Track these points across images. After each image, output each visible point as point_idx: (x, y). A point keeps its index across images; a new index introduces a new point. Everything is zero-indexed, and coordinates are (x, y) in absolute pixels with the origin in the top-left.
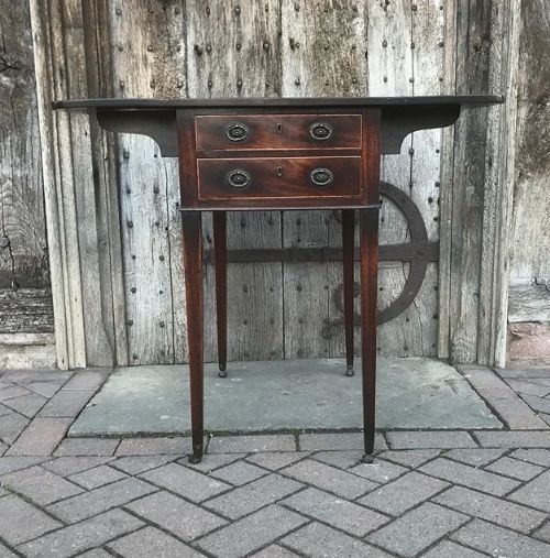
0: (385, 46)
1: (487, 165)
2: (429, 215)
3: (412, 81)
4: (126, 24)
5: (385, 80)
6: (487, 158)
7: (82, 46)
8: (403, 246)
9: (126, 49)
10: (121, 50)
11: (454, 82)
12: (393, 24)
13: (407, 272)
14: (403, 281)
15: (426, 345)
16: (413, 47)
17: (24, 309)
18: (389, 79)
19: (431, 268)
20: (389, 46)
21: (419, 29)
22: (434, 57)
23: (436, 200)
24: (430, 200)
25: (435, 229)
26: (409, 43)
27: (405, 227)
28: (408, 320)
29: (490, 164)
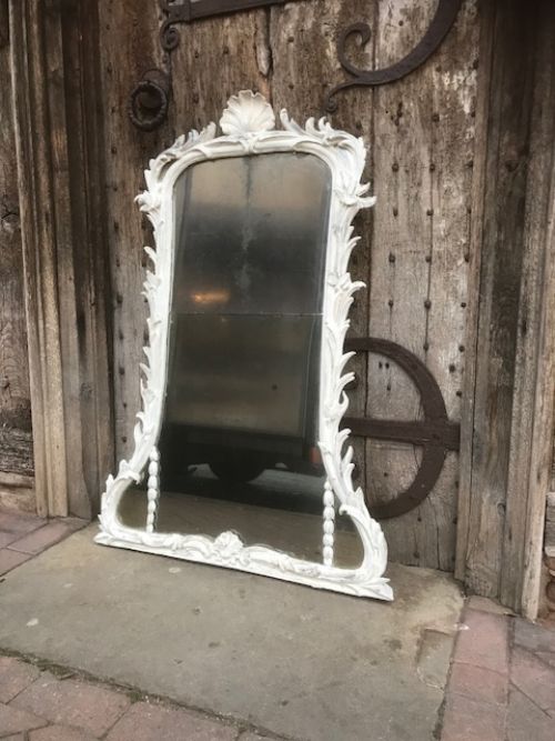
0: (395, 169)
1: (519, 330)
2: (449, 388)
3: (430, 213)
4: (120, 163)
5: (396, 214)
6: (520, 321)
7: (67, 189)
8: (414, 424)
9: (120, 189)
10: (116, 190)
11: (480, 215)
12: (406, 141)
13: (419, 458)
14: (415, 468)
15: (444, 556)
16: (432, 169)
17: (14, 450)
18: (400, 212)
19: (451, 458)
20: (401, 170)
21: (442, 146)
22: (461, 181)
23: (459, 368)
24: (452, 369)
25: (456, 406)
26: (427, 164)
27: (418, 400)
28: (420, 520)
29: (524, 330)
